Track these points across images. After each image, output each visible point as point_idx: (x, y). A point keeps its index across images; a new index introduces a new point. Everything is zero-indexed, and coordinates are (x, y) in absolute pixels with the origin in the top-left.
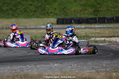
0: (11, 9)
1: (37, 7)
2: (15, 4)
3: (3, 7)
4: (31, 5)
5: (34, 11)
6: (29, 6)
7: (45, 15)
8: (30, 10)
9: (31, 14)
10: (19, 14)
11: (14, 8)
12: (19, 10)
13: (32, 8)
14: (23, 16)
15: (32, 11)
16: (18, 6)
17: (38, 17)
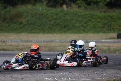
0: (82, 26)
1: (104, 24)
2: (86, 21)
3: (76, 24)
4: (99, 22)
5: (102, 27)
6: (97, 23)
7: (111, 30)
8: (98, 26)
9: (99, 30)
10: (89, 30)
11: (85, 25)
12: (89, 26)
13: (100, 25)
14: (92, 31)
15: (99, 28)
16: (88, 23)
17: (104, 32)
